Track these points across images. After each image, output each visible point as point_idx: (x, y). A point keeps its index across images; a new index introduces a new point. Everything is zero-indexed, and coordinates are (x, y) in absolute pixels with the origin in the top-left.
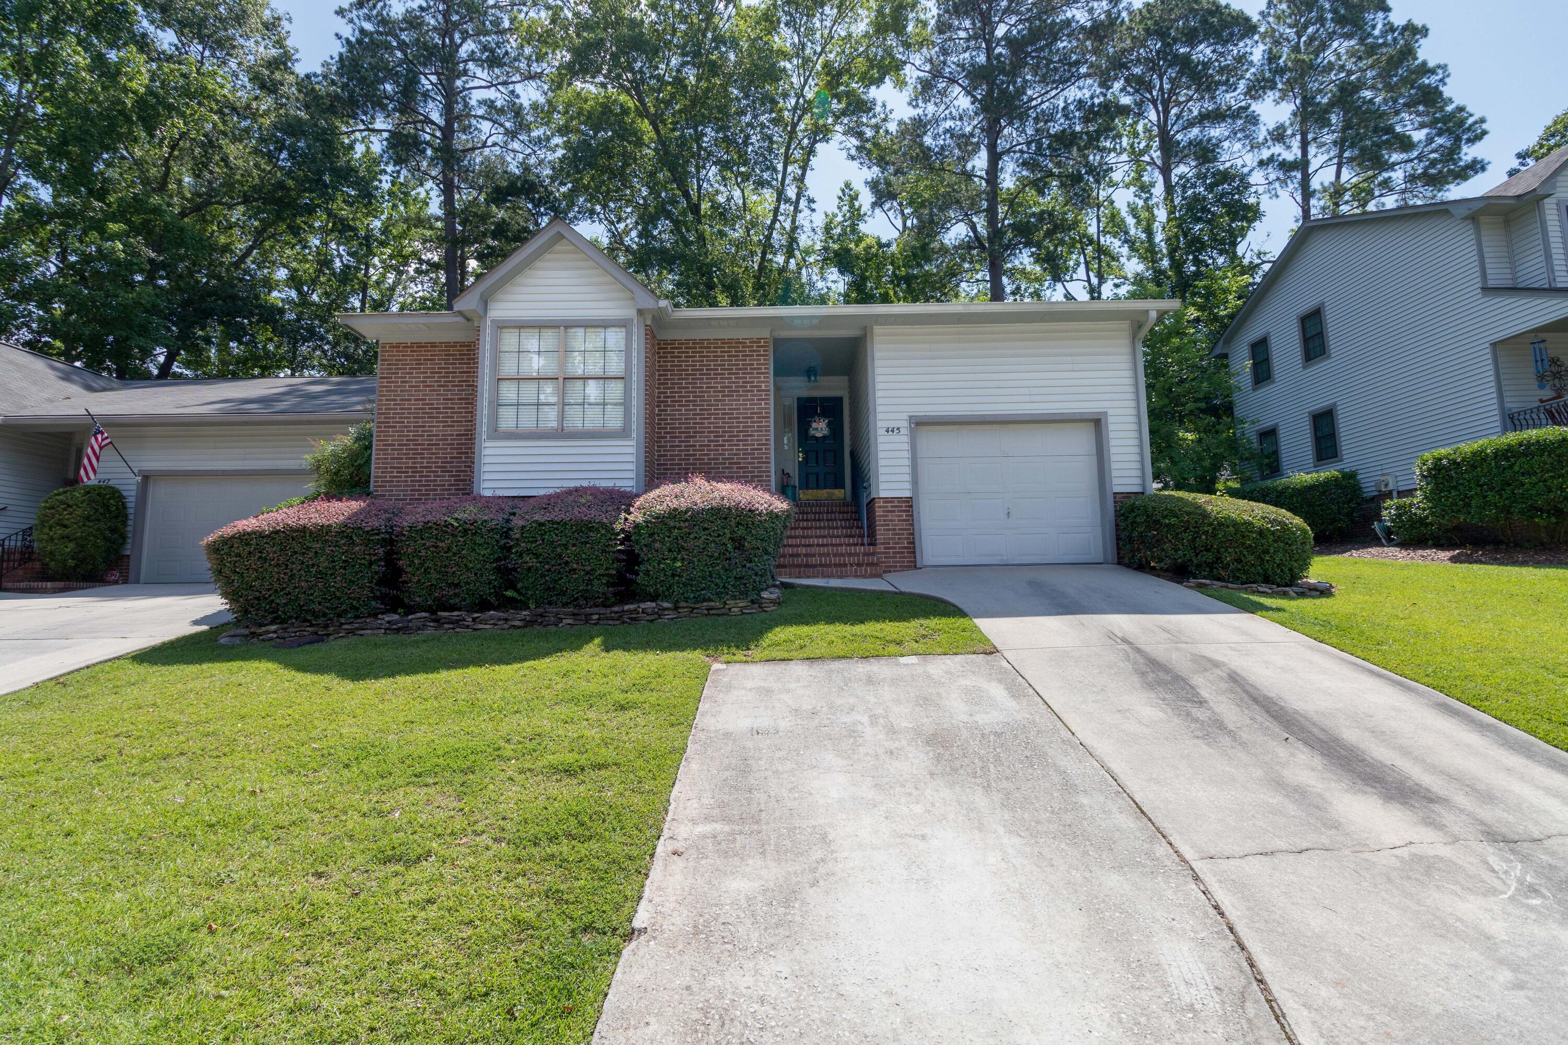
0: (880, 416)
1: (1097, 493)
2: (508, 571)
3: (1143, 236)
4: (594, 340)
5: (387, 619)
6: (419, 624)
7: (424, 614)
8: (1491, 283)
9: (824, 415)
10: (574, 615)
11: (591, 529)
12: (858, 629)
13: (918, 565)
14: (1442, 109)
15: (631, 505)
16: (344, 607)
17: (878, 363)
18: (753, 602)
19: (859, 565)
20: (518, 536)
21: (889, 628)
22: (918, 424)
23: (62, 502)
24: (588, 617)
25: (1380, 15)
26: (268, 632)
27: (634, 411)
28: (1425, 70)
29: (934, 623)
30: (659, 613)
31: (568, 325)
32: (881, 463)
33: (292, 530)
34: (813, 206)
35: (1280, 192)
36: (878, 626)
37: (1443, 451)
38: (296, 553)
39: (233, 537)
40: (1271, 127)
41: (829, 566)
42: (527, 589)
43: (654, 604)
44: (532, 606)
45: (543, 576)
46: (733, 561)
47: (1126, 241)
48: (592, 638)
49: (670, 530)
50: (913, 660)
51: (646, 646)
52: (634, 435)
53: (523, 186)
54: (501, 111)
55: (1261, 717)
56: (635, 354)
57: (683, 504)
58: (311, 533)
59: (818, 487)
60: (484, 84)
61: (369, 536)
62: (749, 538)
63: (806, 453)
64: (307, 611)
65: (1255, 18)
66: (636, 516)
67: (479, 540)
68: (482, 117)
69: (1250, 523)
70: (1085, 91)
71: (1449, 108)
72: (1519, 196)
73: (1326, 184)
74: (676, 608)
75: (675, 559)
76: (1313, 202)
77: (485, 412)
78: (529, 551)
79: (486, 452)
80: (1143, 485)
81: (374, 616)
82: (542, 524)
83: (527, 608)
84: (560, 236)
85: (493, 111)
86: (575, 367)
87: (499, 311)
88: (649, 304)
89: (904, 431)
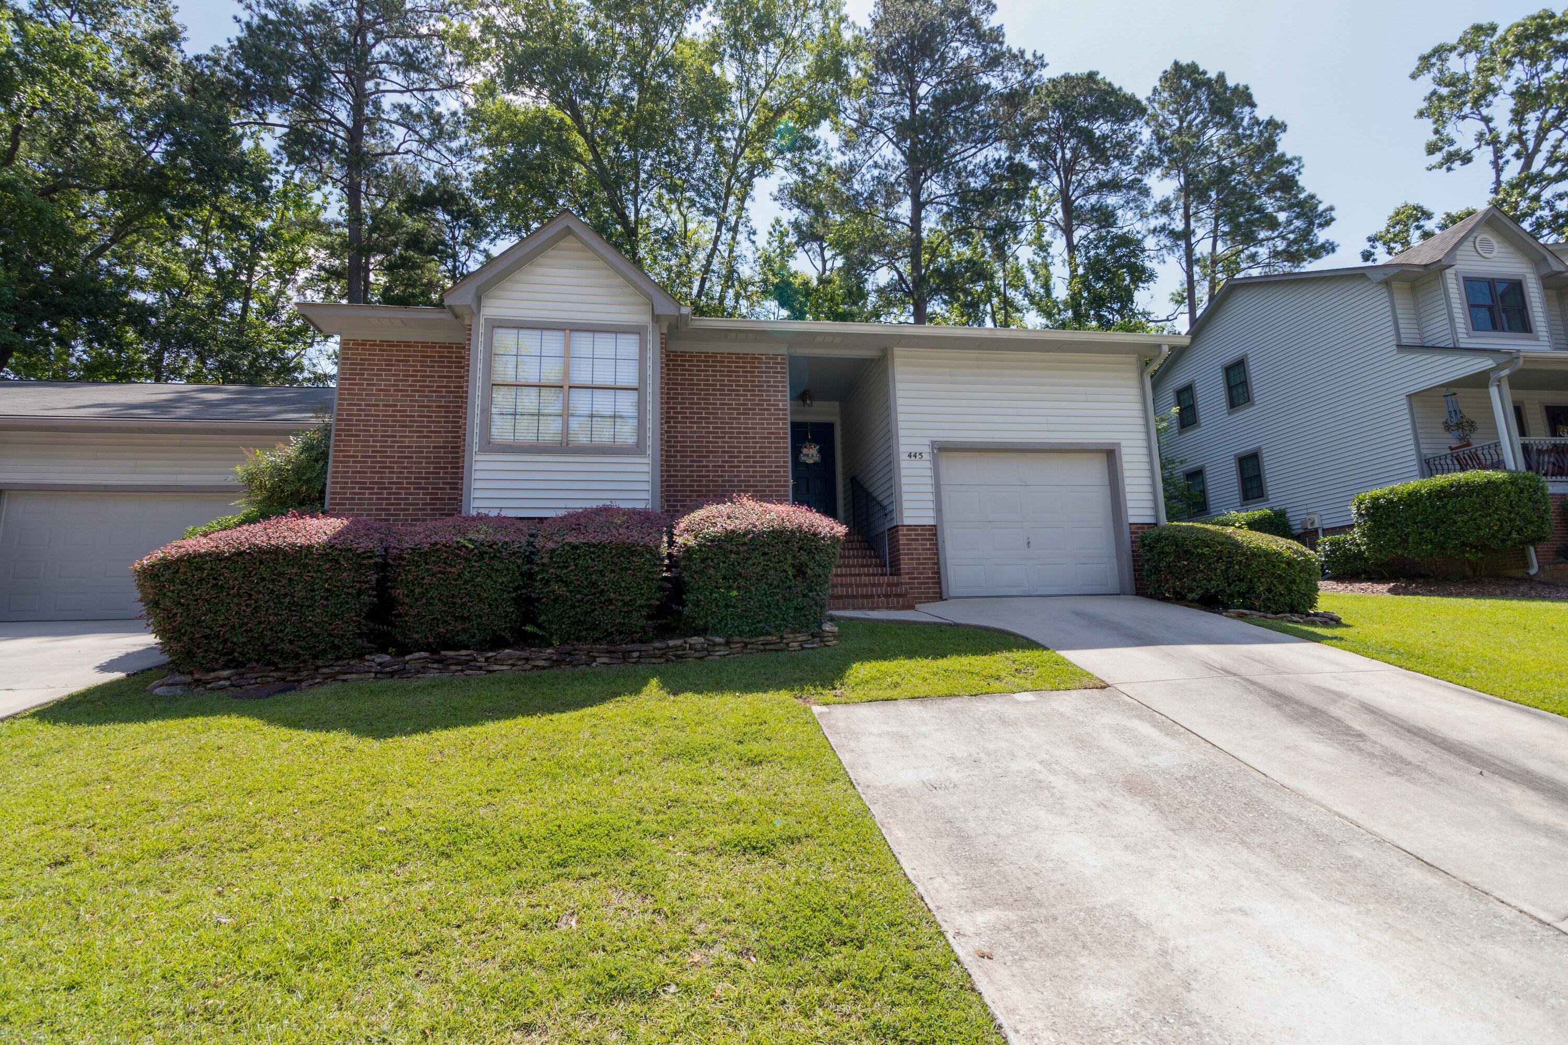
0: (902, 441)
1: (1111, 524)
2: (530, 601)
3: (1042, 291)
4: (605, 344)
5: (378, 660)
6: (419, 666)
7: (423, 654)
8: (1404, 342)
9: (815, 441)
10: (609, 652)
11: (633, 553)
14: (1296, 197)
15: (670, 527)
16: (322, 646)
17: (899, 386)
18: (813, 636)
19: (887, 596)
20: (546, 560)
22: (940, 450)
24: (626, 656)
25: (1247, 109)
26: (219, 679)
27: (649, 425)
28: (1283, 161)
30: (709, 650)
31: (573, 328)
32: (905, 488)
33: (261, 550)
34: (752, 237)
35: (1167, 258)
37: (1377, 492)
38: (263, 579)
39: (180, 559)
40: (1159, 199)
41: (856, 597)
42: (551, 622)
43: (702, 640)
44: (556, 643)
45: (573, 607)
46: (794, 590)
47: (1027, 295)
48: (645, 682)
49: (726, 554)
50: (1027, 696)
52: (649, 452)
53: (441, 196)
54: (418, 117)
55: (1435, 750)
56: (650, 363)
57: (736, 525)
58: (285, 554)
60: (398, 88)
61: (359, 559)
62: (811, 565)
63: (798, 478)
64: (273, 652)
65: (1144, 102)
66: (684, 540)
67: (497, 565)
68: (397, 122)
69: (1280, 554)
70: (1002, 152)
71: (1302, 196)
72: (1426, 265)
73: (1205, 254)
74: (728, 643)
75: (730, 588)
76: (1195, 268)
77: (477, 420)
78: (559, 579)
79: (476, 466)
80: (1157, 516)
81: (361, 657)
82: (575, 547)
83: (550, 645)
84: (568, 231)
85: (408, 117)
86: (581, 375)
87: (494, 309)
88: (669, 311)
89: (927, 457)
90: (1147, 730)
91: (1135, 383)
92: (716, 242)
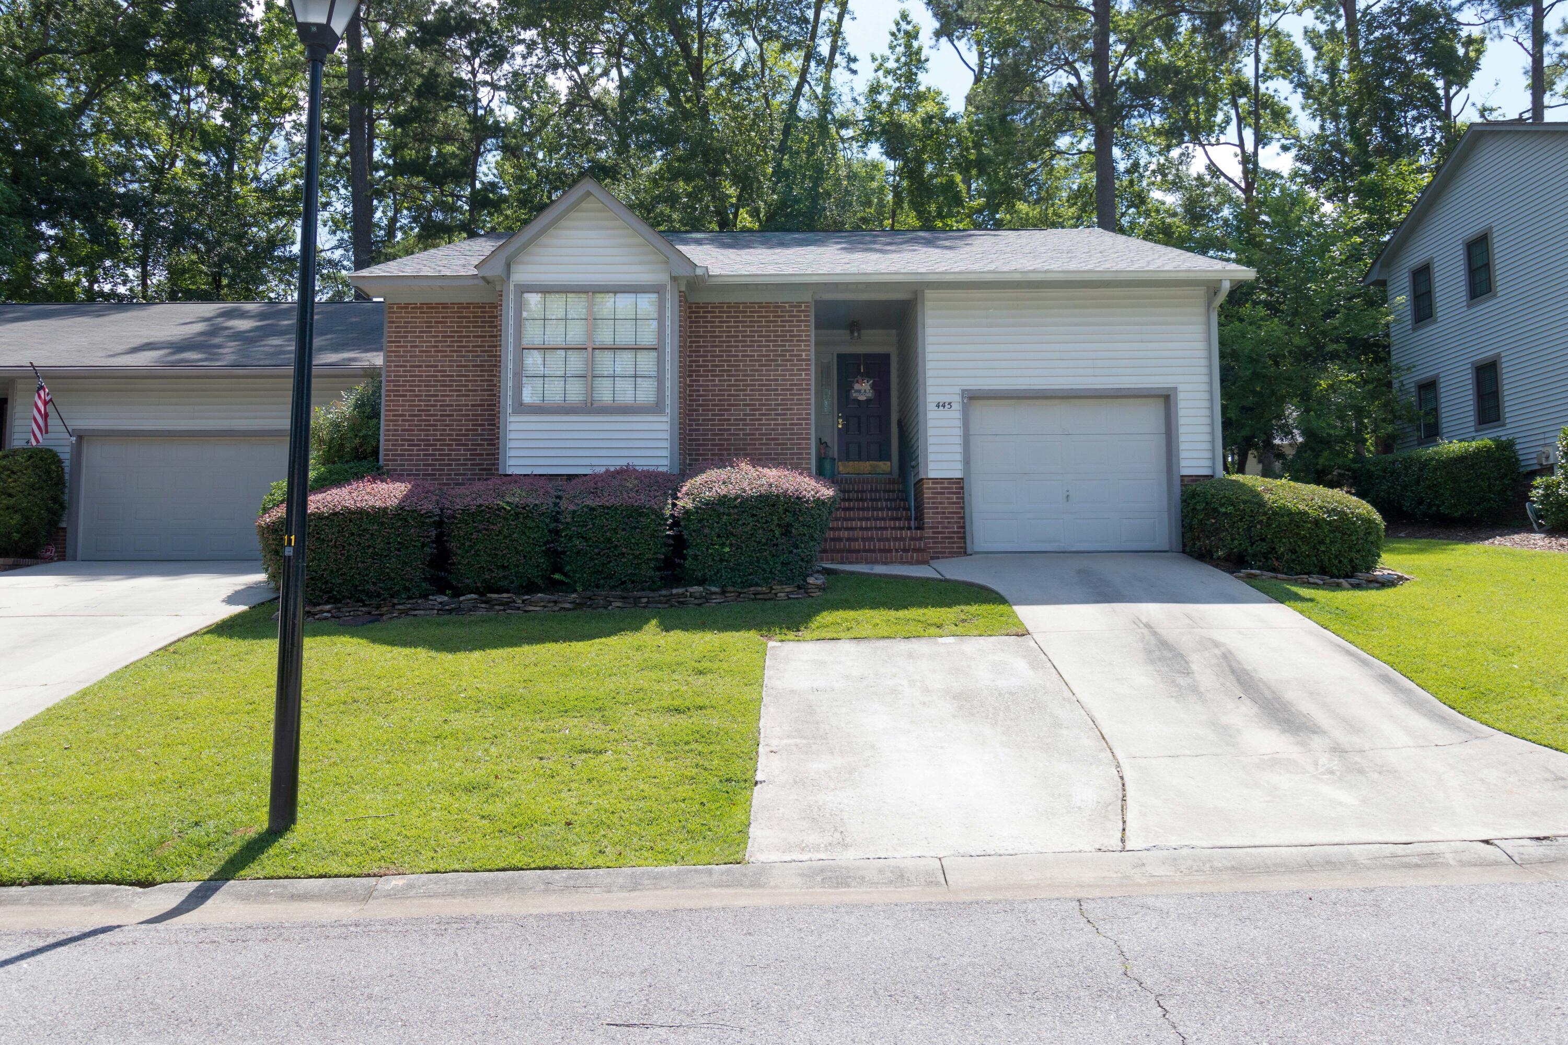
0: (930, 390)
1: (1165, 476)
2: (557, 554)
4: (625, 306)
5: (439, 600)
6: (470, 605)
7: (473, 596)
9: (867, 375)
10: (623, 598)
11: (641, 514)
12: (901, 614)
13: (969, 551)
15: (676, 490)
16: (397, 588)
17: (929, 331)
18: (799, 587)
19: (905, 550)
20: (569, 520)
21: (932, 614)
22: (970, 398)
23: (4, 467)
24: (638, 601)
26: (322, 612)
27: (668, 384)
29: (974, 609)
30: (706, 598)
31: (595, 290)
32: (931, 440)
33: (350, 512)
34: (853, 66)
36: (921, 611)
38: (353, 534)
41: (874, 551)
42: (575, 572)
43: (701, 589)
44: (580, 589)
45: (592, 559)
46: (780, 547)
47: (1300, 85)
48: (647, 621)
49: (719, 516)
50: (951, 640)
51: (703, 625)
52: (668, 410)
55: (1230, 682)
56: (668, 323)
57: (731, 490)
58: (368, 514)
59: (860, 459)
61: (421, 518)
62: (796, 525)
63: (846, 418)
64: (361, 591)
66: (685, 503)
67: (530, 524)
74: (723, 592)
75: (723, 545)
76: (1547, 48)
77: (510, 384)
78: (579, 535)
79: (511, 427)
80: (1213, 467)
81: (425, 596)
82: (592, 509)
83: (575, 591)
84: (589, 194)
86: (605, 336)
87: (522, 274)
88: (685, 272)
89: (956, 406)
90: (1020, 665)
91: (1201, 319)
92: (803, 74)
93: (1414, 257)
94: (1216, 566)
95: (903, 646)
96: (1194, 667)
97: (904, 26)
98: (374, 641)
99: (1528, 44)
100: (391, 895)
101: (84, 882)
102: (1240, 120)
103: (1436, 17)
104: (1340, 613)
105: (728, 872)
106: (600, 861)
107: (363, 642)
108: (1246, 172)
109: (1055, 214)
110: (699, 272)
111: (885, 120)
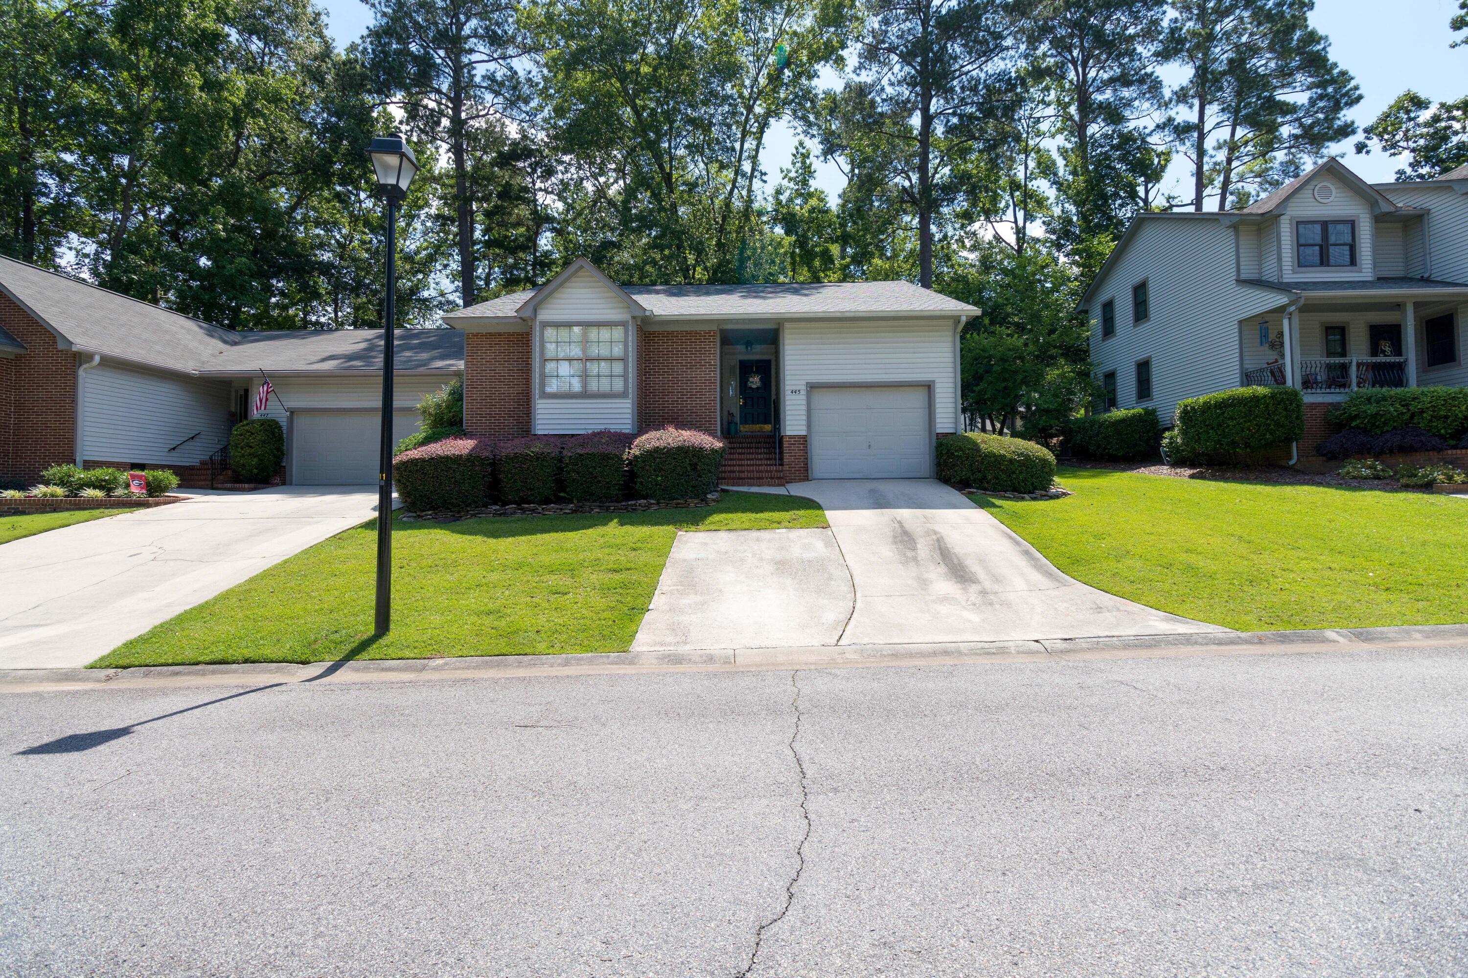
0: (787, 383)
1: (927, 433)
2: (562, 481)
4: (605, 334)
5: (494, 508)
6: (512, 511)
7: (514, 506)
8: (1243, 276)
9: (757, 372)
10: (600, 507)
11: (609, 458)
12: (759, 515)
13: (810, 478)
14: (1326, 73)
15: (631, 443)
16: (469, 501)
17: (787, 347)
18: (702, 500)
19: (772, 478)
20: (568, 461)
21: (776, 515)
23: (248, 431)
24: (608, 508)
26: (429, 514)
27: (631, 380)
29: (802, 512)
30: (648, 506)
31: (587, 325)
32: (788, 413)
33: (441, 457)
34: (764, 178)
36: (771, 514)
37: (1190, 400)
38: (443, 470)
39: (409, 461)
40: (1176, 88)
41: (752, 479)
42: (572, 492)
43: (645, 501)
44: (575, 502)
45: (582, 484)
46: (691, 477)
47: (1054, 183)
48: (612, 520)
49: (655, 459)
50: (784, 530)
51: (643, 523)
52: (631, 396)
53: (522, 150)
54: (501, 84)
55: (937, 555)
56: (630, 344)
57: (661, 444)
58: (451, 458)
59: (753, 423)
60: (486, 58)
61: (482, 461)
62: (700, 464)
63: (745, 399)
64: (449, 503)
66: (635, 451)
67: (545, 464)
68: (486, 88)
70: (1007, 61)
71: (1335, 72)
73: (1221, 141)
74: (658, 503)
75: (657, 476)
76: (1206, 159)
77: (538, 381)
78: (574, 470)
79: (538, 406)
80: (956, 428)
81: (486, 506)
82: (581, 455)
83: (572, 503)
84: (582, 267)
85: (494, 84)
86: (594, 351)
87: (545, 315)
88: (639, 313)
89: (803, 392)
90: (819, 545)
91: (950, 339)
92: (734, 181)
93: (1104, 296)
94: (953, 487)
95: (755, 534)
96: (919, 546)
97: (801, 150)
98: (453, 532)
99: (1194, 157)
100: (436, 669)
101: (272, 662)
102: (1015, 206)
103: (1135, 141)
104: (1015, 515)
105: (618, 657)
106: (551, 651)
107: (447, 532)
108: (1018, 239)
109: (899, 267)
110: (647, 313)
111: (785, 211)
